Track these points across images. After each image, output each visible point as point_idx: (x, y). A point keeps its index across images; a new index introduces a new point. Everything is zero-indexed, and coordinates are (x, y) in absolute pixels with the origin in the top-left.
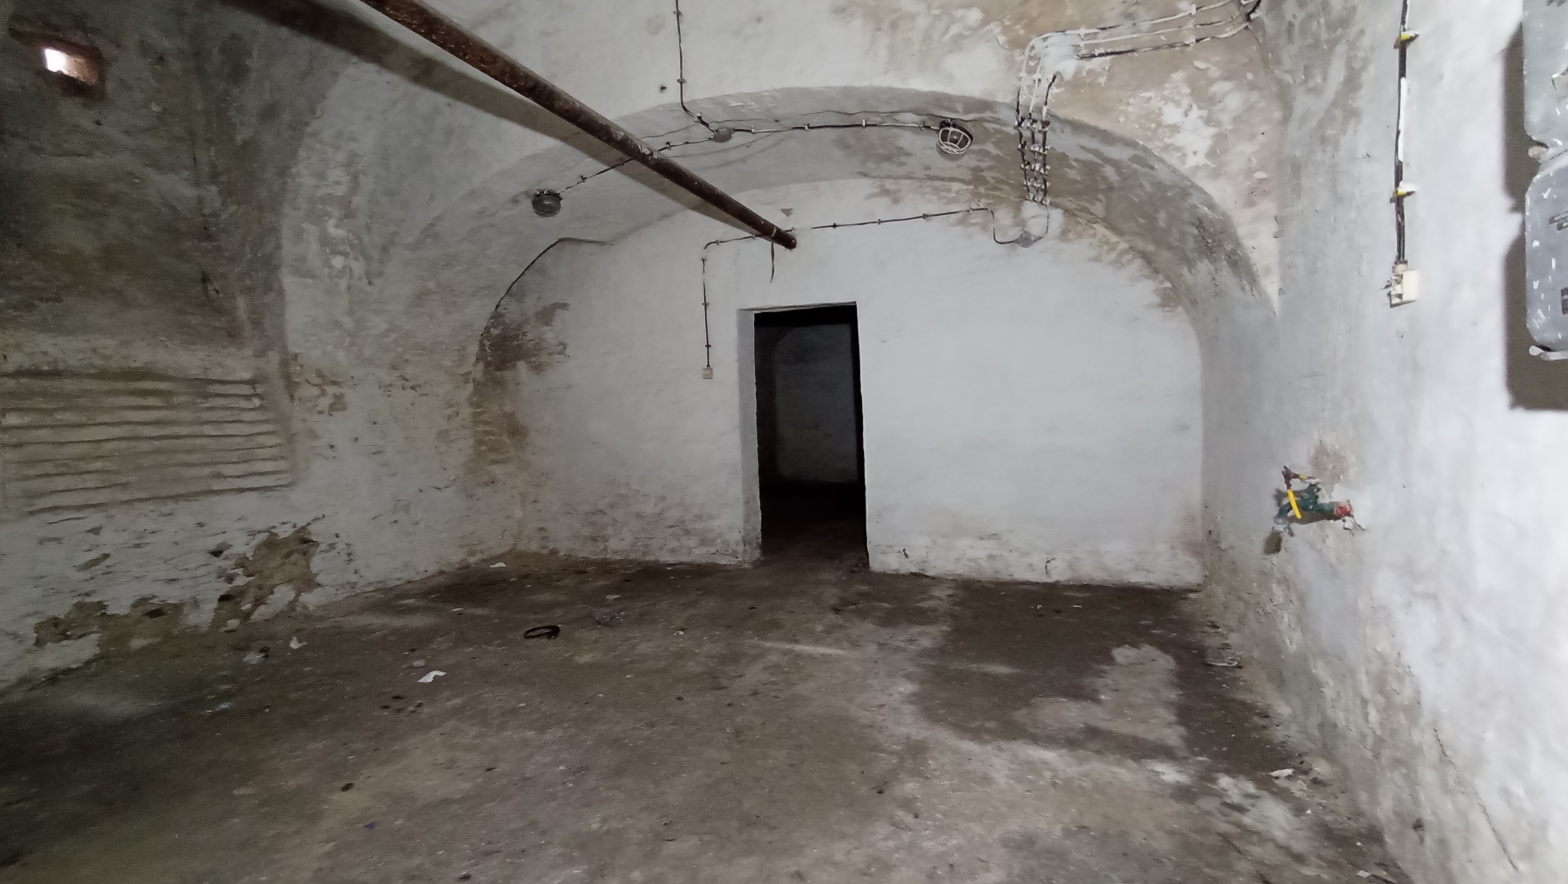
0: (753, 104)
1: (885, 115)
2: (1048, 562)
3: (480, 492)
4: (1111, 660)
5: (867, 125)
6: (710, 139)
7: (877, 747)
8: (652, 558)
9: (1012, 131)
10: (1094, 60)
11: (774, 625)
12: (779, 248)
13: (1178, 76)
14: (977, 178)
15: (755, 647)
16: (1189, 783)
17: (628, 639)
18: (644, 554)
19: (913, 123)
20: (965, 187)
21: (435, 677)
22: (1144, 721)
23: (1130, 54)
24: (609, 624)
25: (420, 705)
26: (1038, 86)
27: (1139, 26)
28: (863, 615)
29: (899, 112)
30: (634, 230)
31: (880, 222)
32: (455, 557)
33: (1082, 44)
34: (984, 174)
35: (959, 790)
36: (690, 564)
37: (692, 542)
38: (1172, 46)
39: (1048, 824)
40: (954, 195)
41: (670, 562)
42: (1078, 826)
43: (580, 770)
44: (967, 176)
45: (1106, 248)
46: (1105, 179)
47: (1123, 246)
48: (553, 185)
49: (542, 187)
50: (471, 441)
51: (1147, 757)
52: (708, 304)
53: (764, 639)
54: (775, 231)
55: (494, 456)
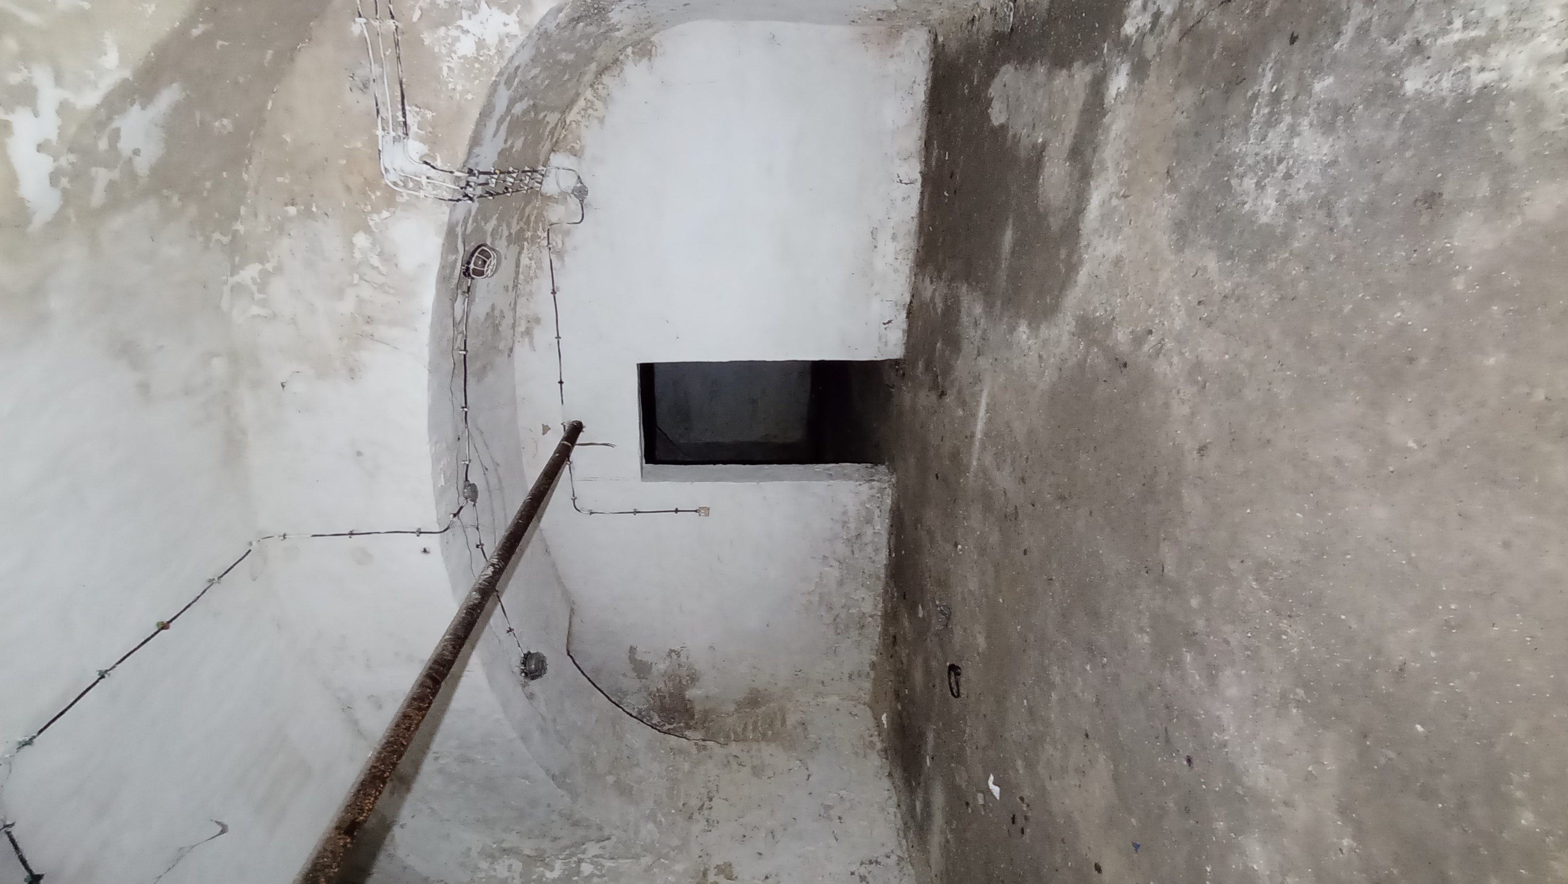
0: (442, 463)
1: (456, 332)
2: (901, 181)
3: (813, 737)
4: (1003, 127)
5: (465, 350)
6: (474, 505)
7: (1081, 366)
8: (883, 571)
9: (475, 206)
10: (408, 122)
11: (955, 456)
12: (582, 438)
13: (428, 38)
14: (517, 239)
15: (976, 476)
16: (1130, 64)
17: (964, 599)
18: (878, 578)
19: (464, 304)
20: (525, 251)
21: (995, 784)
22: (1066, 102)
23: (404, 86)
24: (948, 615)
25: (1022, 799)
26: (433, 179)
27: (376, 76)
28: (948, 369)
29: (454, 317)
30: (559, 580)
31: (558, 337)
32: (875, 761)
33: (393, 134)
34: (513, 231)
35: (1127, 289)
36: (890, 534)
37: (869, 531)
38: (397, 44)
39: (1163, 205)
40: (533, 262)
41: (887, 553)
42: (1167, 178)
43: (1092, 650)
44: (515, 249)
45: (590, 111)
46: (526, 112)
47: (589, 94)
48: (516, 660)
49: (517, 670)
50: (763, 744)
51: (1102, 104)
52: (635, 509)
53: (967, 469)
54: (566, 443)
55: (778, 723)
